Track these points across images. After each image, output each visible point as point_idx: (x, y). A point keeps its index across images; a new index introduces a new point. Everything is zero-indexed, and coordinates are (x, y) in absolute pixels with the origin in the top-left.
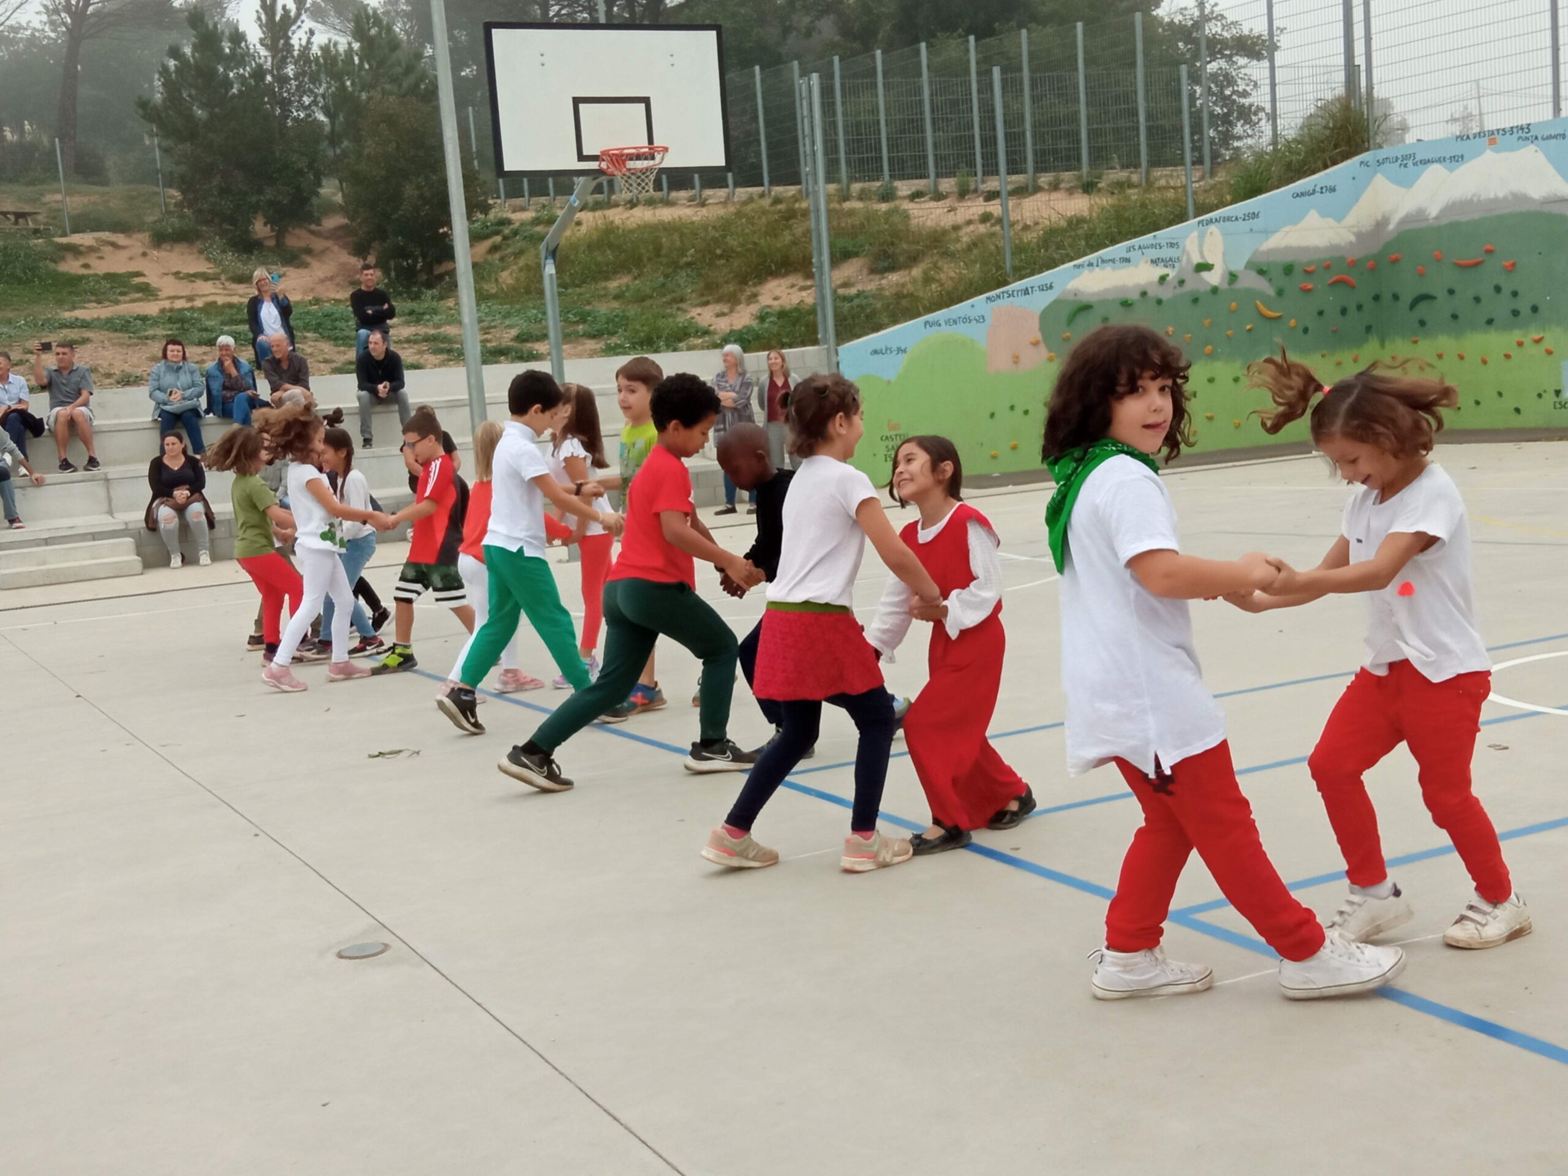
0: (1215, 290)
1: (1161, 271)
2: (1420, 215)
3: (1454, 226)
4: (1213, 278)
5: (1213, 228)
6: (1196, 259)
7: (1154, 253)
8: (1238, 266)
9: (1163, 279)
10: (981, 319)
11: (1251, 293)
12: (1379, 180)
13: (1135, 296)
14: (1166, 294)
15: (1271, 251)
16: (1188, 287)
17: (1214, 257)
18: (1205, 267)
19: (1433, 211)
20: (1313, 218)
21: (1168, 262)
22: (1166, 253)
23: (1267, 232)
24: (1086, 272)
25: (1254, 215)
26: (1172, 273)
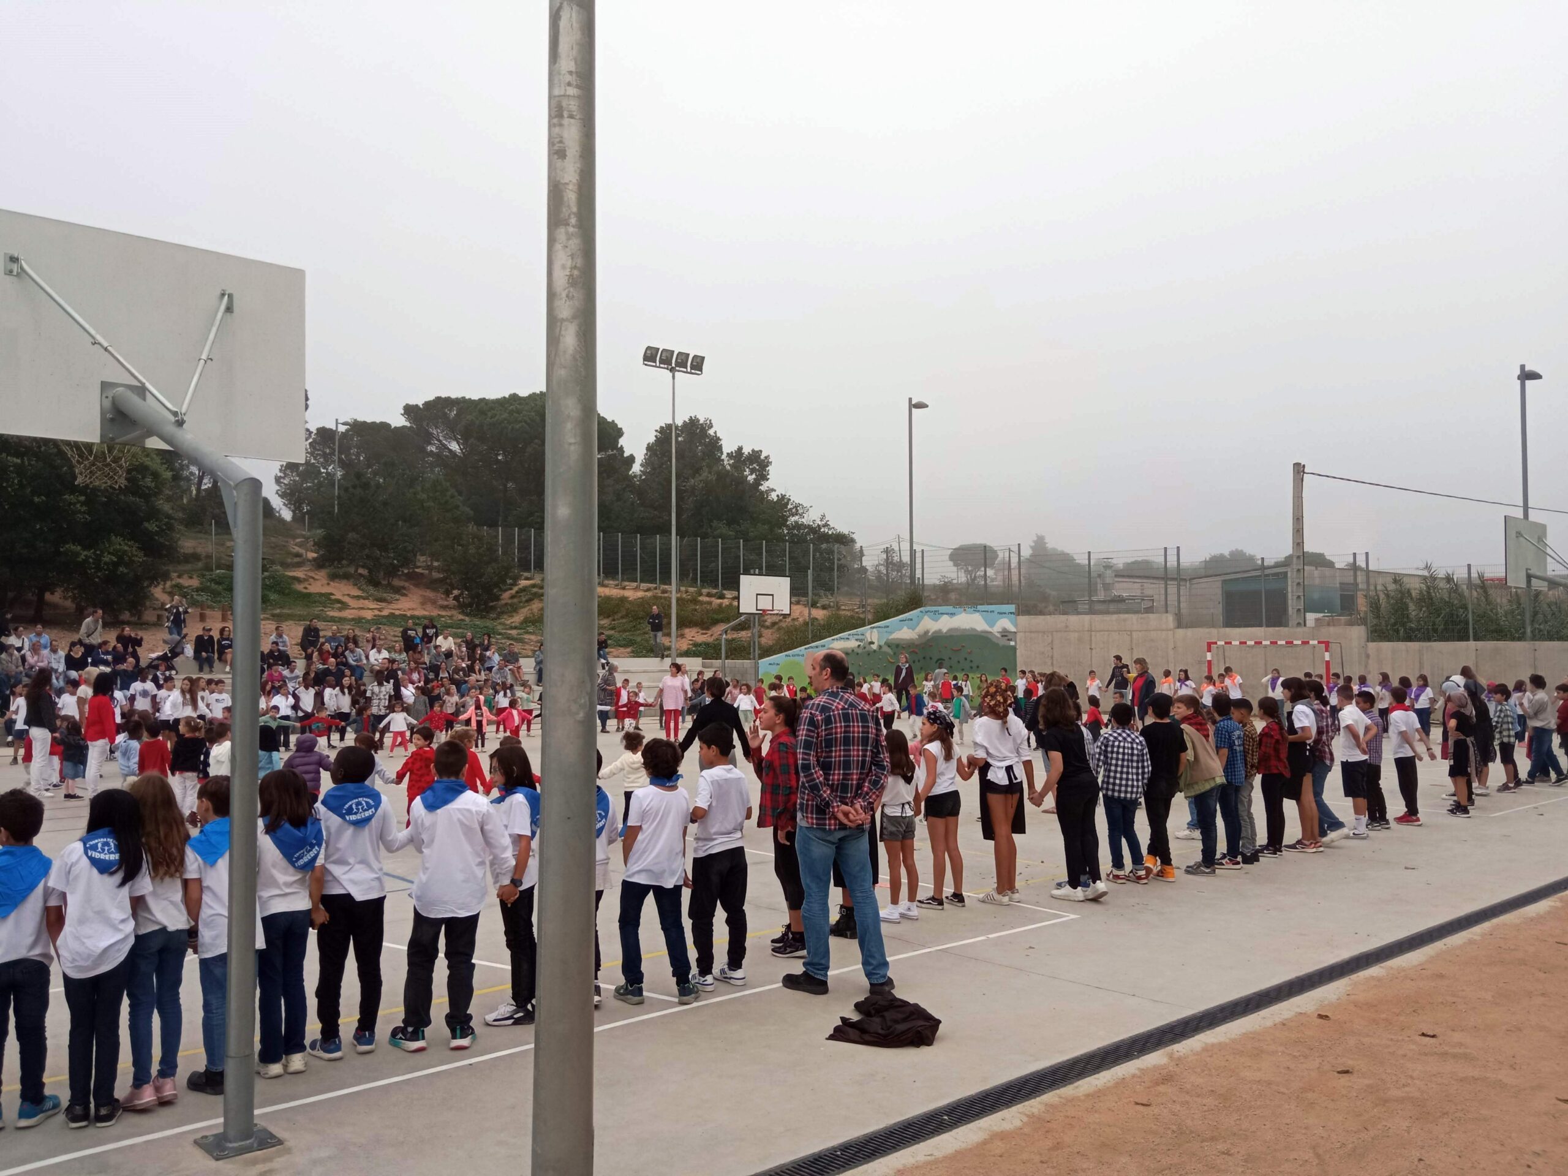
0: (875, 651)
1: (858, 643)
2: (940, 631)
3: (951, 636)
4: (874, 647)
5: (875, 630)
6: (869, 640)
7: (857, 637)
8: (882, 643)
9: (859, 646)
10: (803, 655)
11: (886, 653)
12: (926, 617)
13: (850, 651)
14: (860, 651)
15: (894, 639)
16: (867, 649)
17: (875, 640)
18: (872, 643)
19: (945, 630)
20: (905, 628)
21: (861, 640)
22: (860, 637)
23: (891, 633)
24: (835, 642)
25: (888, 627)
26: (862, 644)
